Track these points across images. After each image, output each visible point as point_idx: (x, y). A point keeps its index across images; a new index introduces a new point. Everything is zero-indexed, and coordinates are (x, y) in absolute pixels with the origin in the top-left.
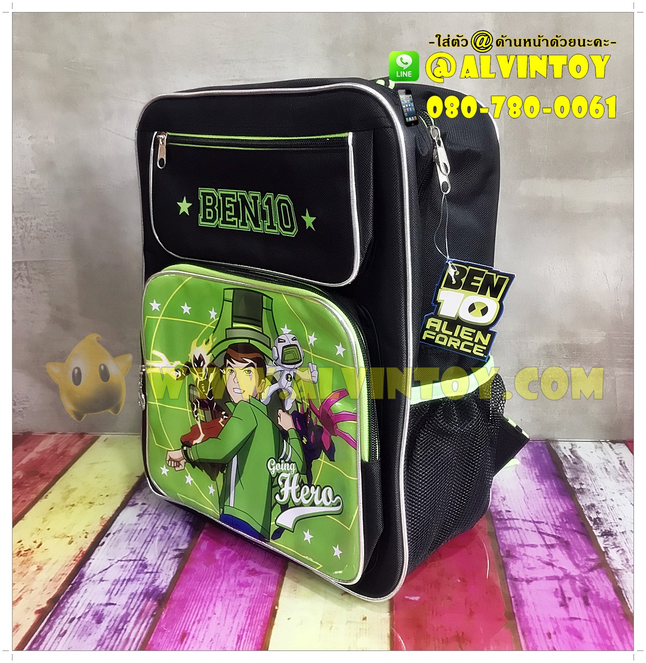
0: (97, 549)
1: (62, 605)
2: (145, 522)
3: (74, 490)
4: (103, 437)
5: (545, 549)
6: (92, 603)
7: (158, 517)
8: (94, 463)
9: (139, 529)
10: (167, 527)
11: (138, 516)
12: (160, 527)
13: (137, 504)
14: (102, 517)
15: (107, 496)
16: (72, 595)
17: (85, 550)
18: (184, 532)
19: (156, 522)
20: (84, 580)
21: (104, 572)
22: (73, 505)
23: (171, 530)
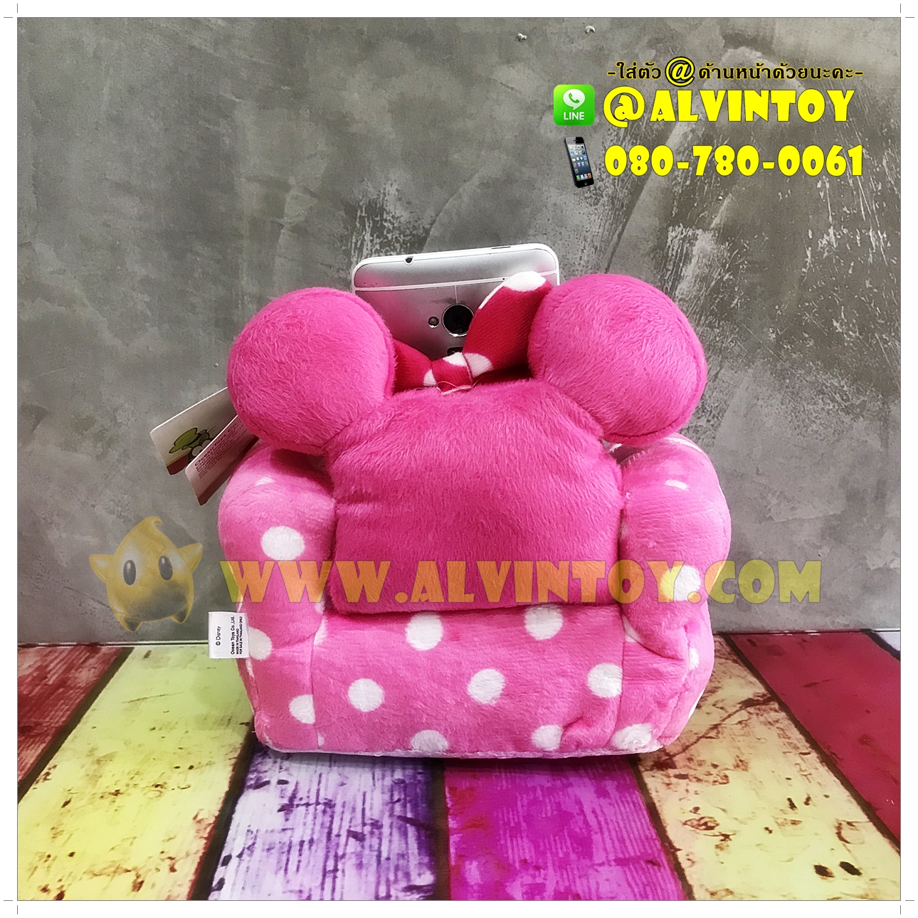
2: (305, 824)
3: (109, 757)
7: (328, 809)
8: (139, 700)
9: (296, 840)
10: (362, 833)
11: (279, 811)
12: (344, 834)
13: (268, 783)
14: (195, 818)
15: (191, 767)
18: (407, 843)
19: (331, 822)
22: (117, 793)
23: (375, 841)
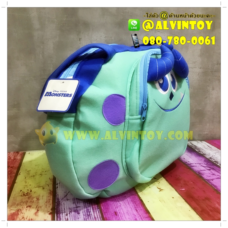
0: (57, 189)
1: (58, 210)
3: (30, 171)
4: (27, 153)
5: (208, 171)
6: (70, 207)
14: (49, 179)
15: (46, 171)
16: (59, 206)
17: (52, 190)
20: (60, 200)
21: (66, 196)
